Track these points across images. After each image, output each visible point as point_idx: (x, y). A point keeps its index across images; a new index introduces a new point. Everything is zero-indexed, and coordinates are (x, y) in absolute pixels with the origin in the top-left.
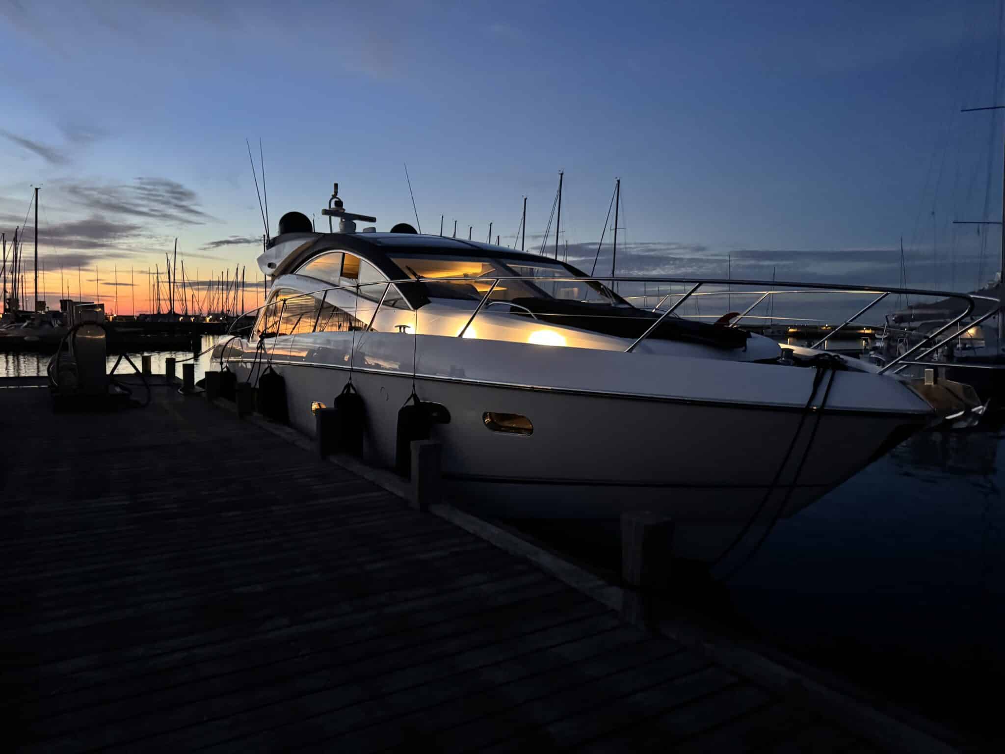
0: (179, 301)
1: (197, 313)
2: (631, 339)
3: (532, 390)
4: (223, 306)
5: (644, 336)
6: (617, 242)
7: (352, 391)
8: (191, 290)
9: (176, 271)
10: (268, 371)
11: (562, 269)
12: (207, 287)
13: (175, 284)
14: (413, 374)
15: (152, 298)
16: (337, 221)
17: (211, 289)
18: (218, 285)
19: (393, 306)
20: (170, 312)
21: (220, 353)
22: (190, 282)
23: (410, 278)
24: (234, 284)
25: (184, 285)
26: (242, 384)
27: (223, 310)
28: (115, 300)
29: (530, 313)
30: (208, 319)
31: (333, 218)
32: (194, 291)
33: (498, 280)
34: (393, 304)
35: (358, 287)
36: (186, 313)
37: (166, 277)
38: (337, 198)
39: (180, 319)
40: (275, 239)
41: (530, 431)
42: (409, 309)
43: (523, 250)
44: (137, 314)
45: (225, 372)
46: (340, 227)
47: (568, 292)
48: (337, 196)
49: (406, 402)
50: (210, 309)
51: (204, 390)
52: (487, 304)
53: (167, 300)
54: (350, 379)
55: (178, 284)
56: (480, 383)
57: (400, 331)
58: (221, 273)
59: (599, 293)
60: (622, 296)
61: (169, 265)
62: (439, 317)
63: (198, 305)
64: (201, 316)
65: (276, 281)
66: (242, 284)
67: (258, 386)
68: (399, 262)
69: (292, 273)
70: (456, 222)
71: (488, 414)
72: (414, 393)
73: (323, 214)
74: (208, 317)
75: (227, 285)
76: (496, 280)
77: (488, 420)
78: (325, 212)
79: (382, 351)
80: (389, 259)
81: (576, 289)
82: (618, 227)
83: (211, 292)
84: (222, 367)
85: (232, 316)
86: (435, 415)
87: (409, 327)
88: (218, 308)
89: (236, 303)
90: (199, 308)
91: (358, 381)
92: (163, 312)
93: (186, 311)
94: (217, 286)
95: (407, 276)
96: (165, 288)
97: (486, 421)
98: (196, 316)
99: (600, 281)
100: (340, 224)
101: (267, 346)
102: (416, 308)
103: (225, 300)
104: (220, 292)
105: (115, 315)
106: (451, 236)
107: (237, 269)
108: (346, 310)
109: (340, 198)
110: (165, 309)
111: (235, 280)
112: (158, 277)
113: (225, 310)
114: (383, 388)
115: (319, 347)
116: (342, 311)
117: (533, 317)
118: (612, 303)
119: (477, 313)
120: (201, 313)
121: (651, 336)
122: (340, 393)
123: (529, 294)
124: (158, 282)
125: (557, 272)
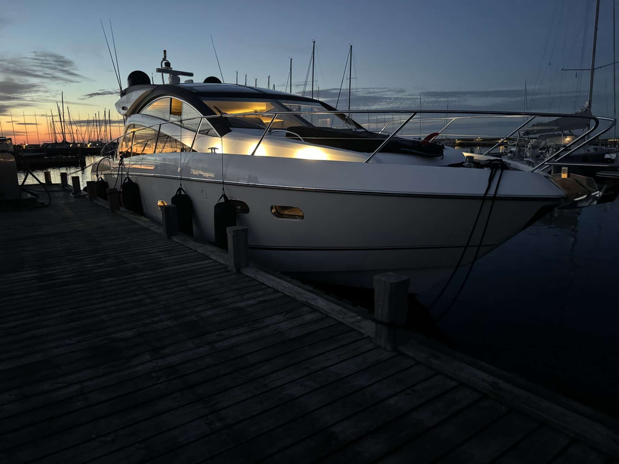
0: (68, 134)
1: (82, 142)
2: (367, 154)
3: (303, 190)
4: (98, 137)
5: (377, 151)
6: (351, 88)
7: (183, 193)
8: (76, 126)
9: (64, 114)
10: (127, 181)
11: (320, 106)
12: (86, 124)
13: (65, 123)
14: (222, 181)
15: (50, 133)
16: (167, 76)
17: (89, 125)
18: (94, 123)
19: (207, 134)
20: (63, 141)
21: (96, 168)
22: (74, 121)
23: (216, 114)
24: (104, 121)
25: (71, 123)
26: (112, 189)
27: (98, 139)
28: (26, 135)
29: (300, 137)
30: (89, 146)
31: (164, 74)
32: (78, 127)
33: (276, 114)
34: (206, 133)
35: (181, 121)
36: (74, 142)
37: (58, 118)
38: (167, 61)
39: (71, 146)
40: (125, 90)
41: (302, 217)
42: (218, 136)
43: (291, 93)
44: (42, 143)
45: (100, 181)
46: (169, 80)
47: (323, 122)
48: (166, 59)
49: (219, 201)
50: (90, 139)
51: (87, 193)
52: (270, 132)
53: (60, 133)
54: (181, 185)
55: (67, 123)
56: (268, 186)
57: (212, 152)
58: (95, 115)
59: (345, 122)
60: (359, 124)
61: (59, 110)
62: (237, 141)
63: (82, 136)
64: (84, 143)
65: (129, 119)
66: (109, 121)
67: (121, 190)
68: (210, 103)
69: (138, 113)
70: (246, 75)
71: (274, 207)
72: (224, 194)
73: (157, 72)
74: (89, 144)
75: (99, 123)
76: (275, 114)
77: (274, 211)
78: (159, 70)
79: (200, 165)
80: (202, 101)
81: (328, 119)
82: (351, 77)
83: (89, 127)
84: (98, 178)
85: (104, 143)
86: (239, 207)
87: (218, 149)
88: (94, 137)
89: (106, 134)
90: (82, 138)
91: (186, 186)
92: (59, 141)
93: (74, 140)
94: (92, 124)
95: (215, 113)
96: (58, 126)
97: (272, 211)
98: (81, 144)
99: (345, 114)
100: (169, 78)
101: (125, 163)
102: (222, 134)
103: (98, 133)
104: (95, 127)
105: (27, 145)
106: (244, 84)
107: (105, 111)
108: (175, 138)
109: (168, 60)
110: (60, 139)
111: (104, 119)
112: (53, 118)
113: (99, 139)
114: (203, 190)
115: (161, 163)
116: (173, 138)
117: (301, 140)
118: (353, 128)
119: (263, 139)
120: (84, 142)
121: (381, 151)
122: (175, 195)
123: (298, 124)
124: (53, 122)
125: (316, 108)
